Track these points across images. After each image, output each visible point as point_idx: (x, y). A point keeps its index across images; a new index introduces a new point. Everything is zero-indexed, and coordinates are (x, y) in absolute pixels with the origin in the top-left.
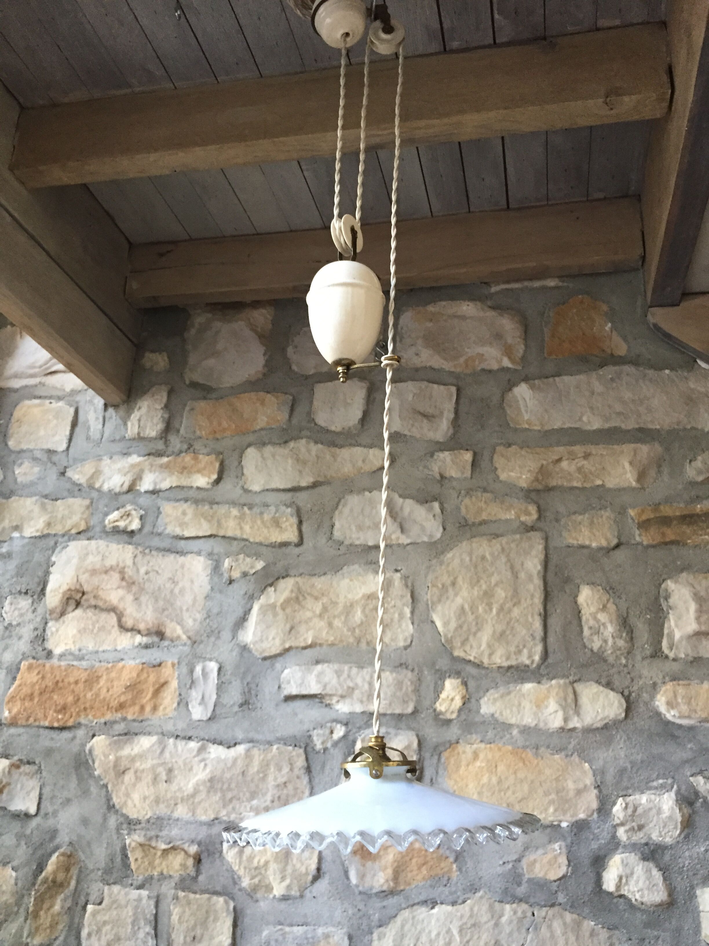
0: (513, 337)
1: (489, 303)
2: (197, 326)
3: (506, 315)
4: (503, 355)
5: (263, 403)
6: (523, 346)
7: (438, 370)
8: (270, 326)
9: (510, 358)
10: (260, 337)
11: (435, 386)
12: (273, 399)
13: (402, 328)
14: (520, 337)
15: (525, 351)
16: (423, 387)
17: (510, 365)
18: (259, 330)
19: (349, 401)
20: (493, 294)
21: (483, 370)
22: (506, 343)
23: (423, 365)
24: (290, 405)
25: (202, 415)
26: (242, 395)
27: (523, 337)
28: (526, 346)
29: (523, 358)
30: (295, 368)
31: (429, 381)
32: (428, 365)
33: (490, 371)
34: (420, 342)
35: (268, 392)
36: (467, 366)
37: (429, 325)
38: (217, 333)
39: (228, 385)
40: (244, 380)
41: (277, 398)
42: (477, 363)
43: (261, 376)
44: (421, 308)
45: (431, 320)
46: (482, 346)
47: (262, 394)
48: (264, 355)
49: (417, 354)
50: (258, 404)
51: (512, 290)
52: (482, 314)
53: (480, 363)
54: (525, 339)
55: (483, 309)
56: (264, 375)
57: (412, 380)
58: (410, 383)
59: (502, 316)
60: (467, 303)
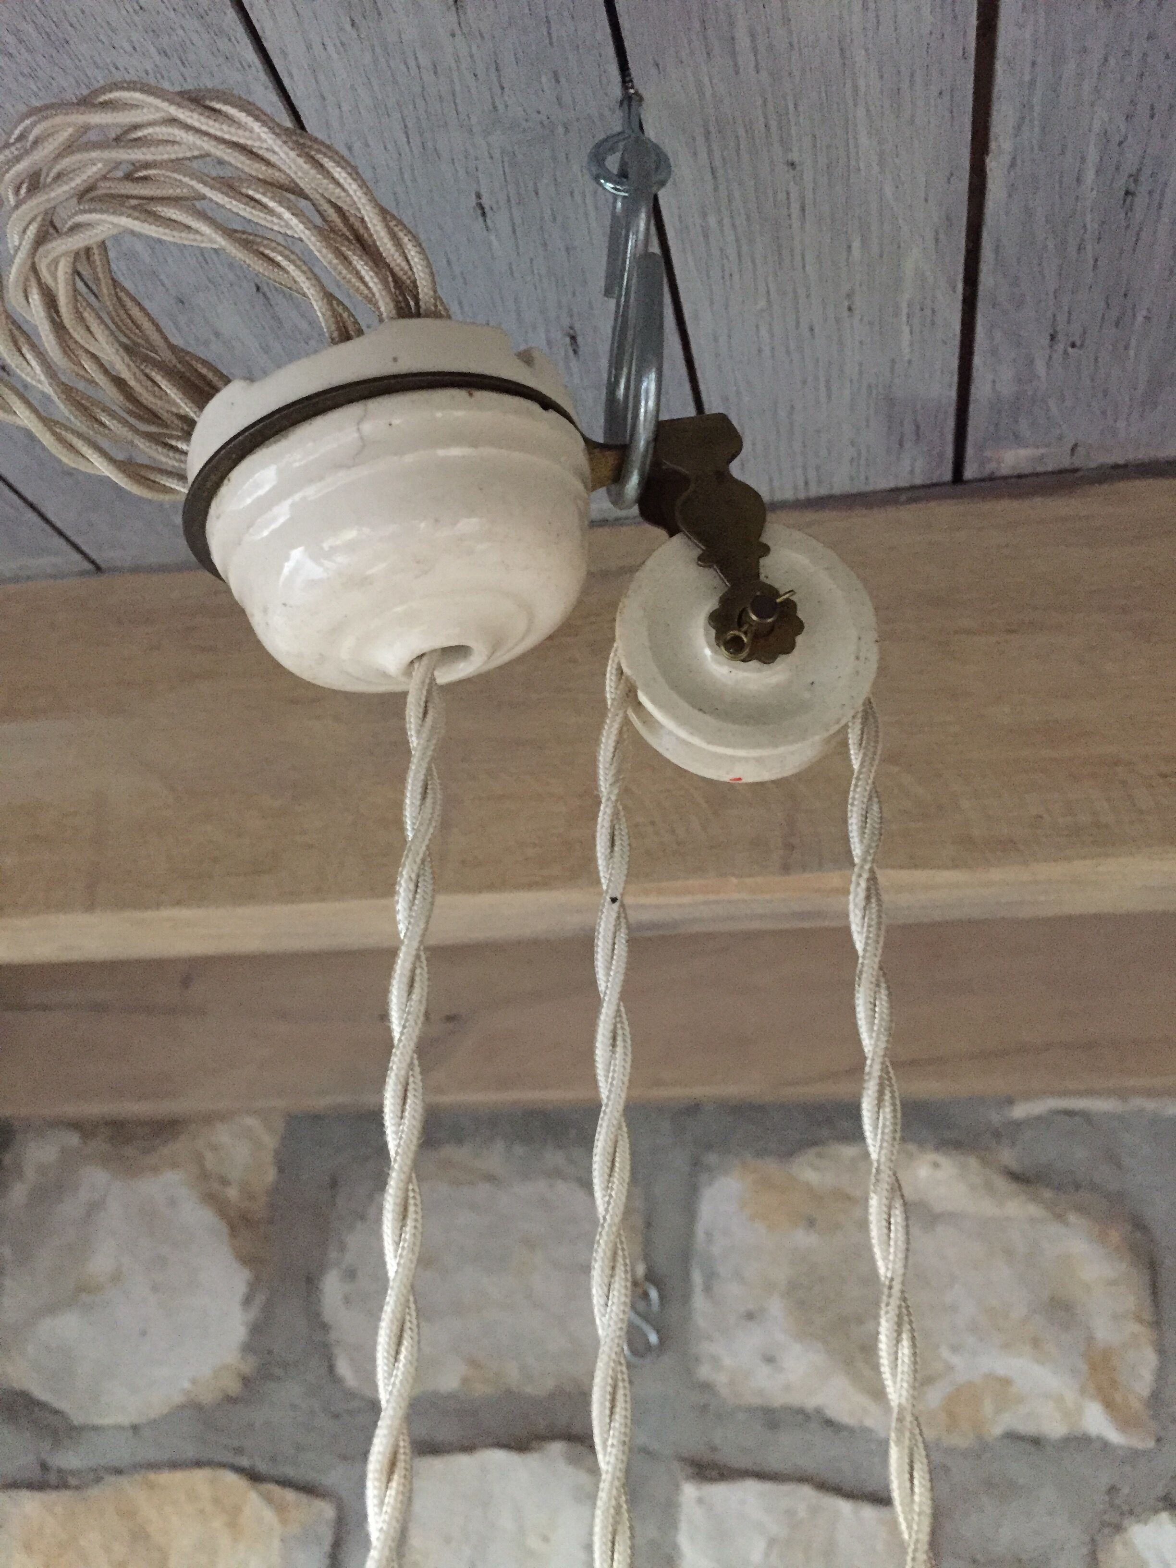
0: (1116, 1317)
1: (1008, 1156)
2: (30, 1173)
3: (1072, 1217)
4: (1083, 1391)
5: (233, 1525)
6: (1150, 1357)
7: (851, 1430)
8: (270, 1175)
9: (1109, 1405)
10: (233, 1230)
11: (845, 1506)
12: (269, 1515)
13: (709, 1235)
14: (1141, 1321)
15: (1161, 1374)
16: (802, 1513)
17: (1114, 1436)
18: (233, 1193)
19: (533, 1542)
20: (1018, 1125)
21: (1012, 1437)
22: (1090, 1339)
23: (795, 1399)
24: (327, 1547)
25: (28, 1548)
26: (165, 1478)
27: (1147, 1316)
28: (1161, 1351)
29: (1156, 1399)
30: (344, 1368)
31: (824, 1486)
32: (811, 1403)
33: (1036, 1441)
34: (776, 1307)
35: (254, 1477)
36: (952, 1417)
37: (804, 1239)
38: (94, 1208)
39: (124, 1420)
40: (178, 1399)
41: (281, 1509)
42: (988, 1408)
43: (234, 1387)
44: (771, 1167)
45: (811, 1223)
46: (1006, 1346)
47: (231, 1478)
48: (247, 1301)
49: (770, 1360)
50: (218, 1523)
51: (1086, 1116)
52: (987, 1207)
53: (998, 1411)
54: (1157, 1324)
55: (989, 1188)
56: (246, 1381)
57: (761, 1475)
58: (750, 1489)
59: (1060, 1217)
60: (931, 1156)
